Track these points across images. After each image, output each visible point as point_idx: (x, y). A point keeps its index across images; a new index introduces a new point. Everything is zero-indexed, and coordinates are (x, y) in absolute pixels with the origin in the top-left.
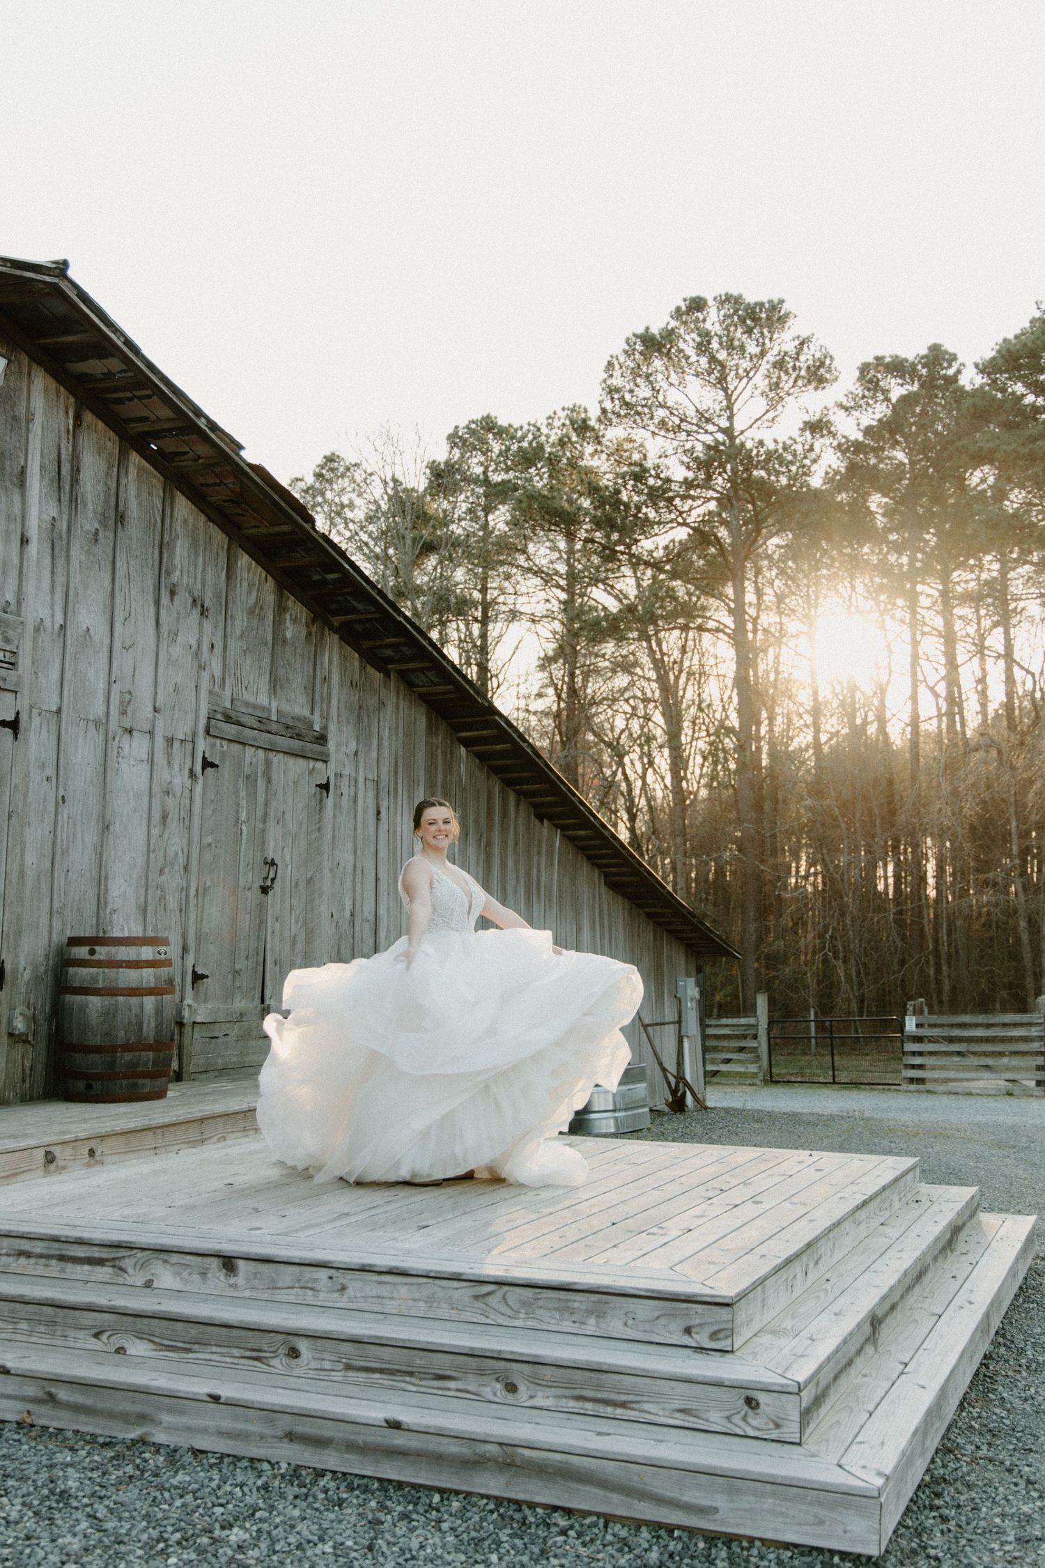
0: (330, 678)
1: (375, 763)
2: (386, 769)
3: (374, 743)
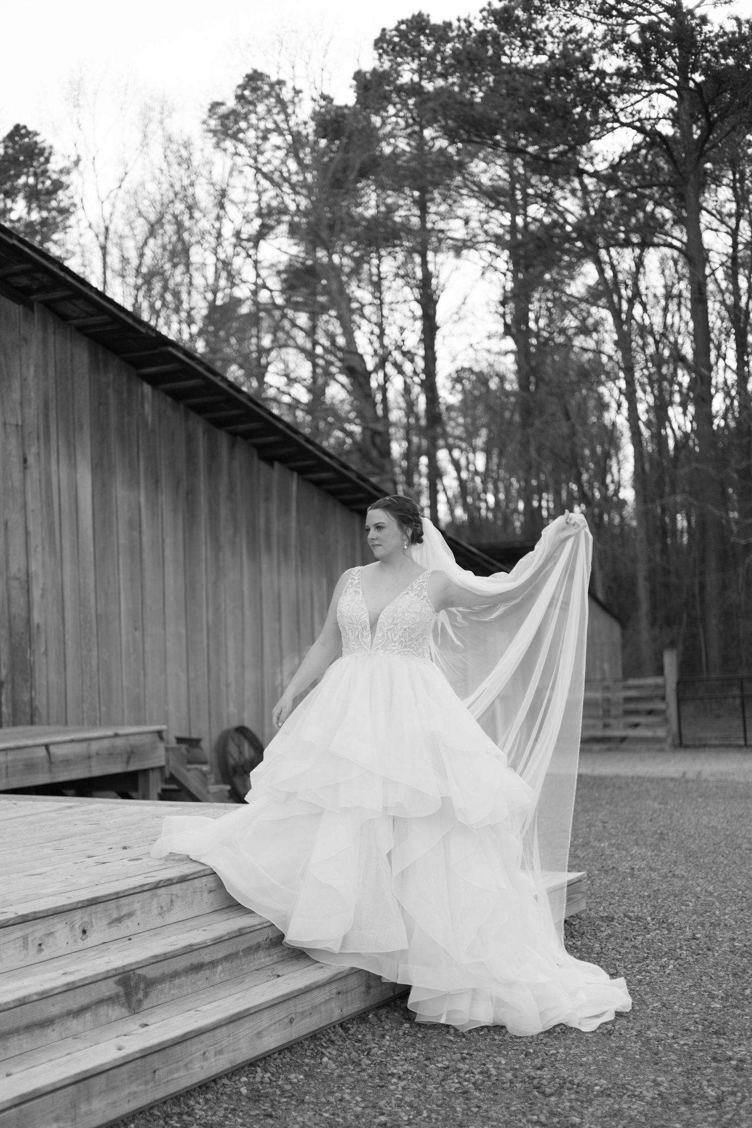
1: (18, 406)
2: (32, 412)
3: (16, 384)
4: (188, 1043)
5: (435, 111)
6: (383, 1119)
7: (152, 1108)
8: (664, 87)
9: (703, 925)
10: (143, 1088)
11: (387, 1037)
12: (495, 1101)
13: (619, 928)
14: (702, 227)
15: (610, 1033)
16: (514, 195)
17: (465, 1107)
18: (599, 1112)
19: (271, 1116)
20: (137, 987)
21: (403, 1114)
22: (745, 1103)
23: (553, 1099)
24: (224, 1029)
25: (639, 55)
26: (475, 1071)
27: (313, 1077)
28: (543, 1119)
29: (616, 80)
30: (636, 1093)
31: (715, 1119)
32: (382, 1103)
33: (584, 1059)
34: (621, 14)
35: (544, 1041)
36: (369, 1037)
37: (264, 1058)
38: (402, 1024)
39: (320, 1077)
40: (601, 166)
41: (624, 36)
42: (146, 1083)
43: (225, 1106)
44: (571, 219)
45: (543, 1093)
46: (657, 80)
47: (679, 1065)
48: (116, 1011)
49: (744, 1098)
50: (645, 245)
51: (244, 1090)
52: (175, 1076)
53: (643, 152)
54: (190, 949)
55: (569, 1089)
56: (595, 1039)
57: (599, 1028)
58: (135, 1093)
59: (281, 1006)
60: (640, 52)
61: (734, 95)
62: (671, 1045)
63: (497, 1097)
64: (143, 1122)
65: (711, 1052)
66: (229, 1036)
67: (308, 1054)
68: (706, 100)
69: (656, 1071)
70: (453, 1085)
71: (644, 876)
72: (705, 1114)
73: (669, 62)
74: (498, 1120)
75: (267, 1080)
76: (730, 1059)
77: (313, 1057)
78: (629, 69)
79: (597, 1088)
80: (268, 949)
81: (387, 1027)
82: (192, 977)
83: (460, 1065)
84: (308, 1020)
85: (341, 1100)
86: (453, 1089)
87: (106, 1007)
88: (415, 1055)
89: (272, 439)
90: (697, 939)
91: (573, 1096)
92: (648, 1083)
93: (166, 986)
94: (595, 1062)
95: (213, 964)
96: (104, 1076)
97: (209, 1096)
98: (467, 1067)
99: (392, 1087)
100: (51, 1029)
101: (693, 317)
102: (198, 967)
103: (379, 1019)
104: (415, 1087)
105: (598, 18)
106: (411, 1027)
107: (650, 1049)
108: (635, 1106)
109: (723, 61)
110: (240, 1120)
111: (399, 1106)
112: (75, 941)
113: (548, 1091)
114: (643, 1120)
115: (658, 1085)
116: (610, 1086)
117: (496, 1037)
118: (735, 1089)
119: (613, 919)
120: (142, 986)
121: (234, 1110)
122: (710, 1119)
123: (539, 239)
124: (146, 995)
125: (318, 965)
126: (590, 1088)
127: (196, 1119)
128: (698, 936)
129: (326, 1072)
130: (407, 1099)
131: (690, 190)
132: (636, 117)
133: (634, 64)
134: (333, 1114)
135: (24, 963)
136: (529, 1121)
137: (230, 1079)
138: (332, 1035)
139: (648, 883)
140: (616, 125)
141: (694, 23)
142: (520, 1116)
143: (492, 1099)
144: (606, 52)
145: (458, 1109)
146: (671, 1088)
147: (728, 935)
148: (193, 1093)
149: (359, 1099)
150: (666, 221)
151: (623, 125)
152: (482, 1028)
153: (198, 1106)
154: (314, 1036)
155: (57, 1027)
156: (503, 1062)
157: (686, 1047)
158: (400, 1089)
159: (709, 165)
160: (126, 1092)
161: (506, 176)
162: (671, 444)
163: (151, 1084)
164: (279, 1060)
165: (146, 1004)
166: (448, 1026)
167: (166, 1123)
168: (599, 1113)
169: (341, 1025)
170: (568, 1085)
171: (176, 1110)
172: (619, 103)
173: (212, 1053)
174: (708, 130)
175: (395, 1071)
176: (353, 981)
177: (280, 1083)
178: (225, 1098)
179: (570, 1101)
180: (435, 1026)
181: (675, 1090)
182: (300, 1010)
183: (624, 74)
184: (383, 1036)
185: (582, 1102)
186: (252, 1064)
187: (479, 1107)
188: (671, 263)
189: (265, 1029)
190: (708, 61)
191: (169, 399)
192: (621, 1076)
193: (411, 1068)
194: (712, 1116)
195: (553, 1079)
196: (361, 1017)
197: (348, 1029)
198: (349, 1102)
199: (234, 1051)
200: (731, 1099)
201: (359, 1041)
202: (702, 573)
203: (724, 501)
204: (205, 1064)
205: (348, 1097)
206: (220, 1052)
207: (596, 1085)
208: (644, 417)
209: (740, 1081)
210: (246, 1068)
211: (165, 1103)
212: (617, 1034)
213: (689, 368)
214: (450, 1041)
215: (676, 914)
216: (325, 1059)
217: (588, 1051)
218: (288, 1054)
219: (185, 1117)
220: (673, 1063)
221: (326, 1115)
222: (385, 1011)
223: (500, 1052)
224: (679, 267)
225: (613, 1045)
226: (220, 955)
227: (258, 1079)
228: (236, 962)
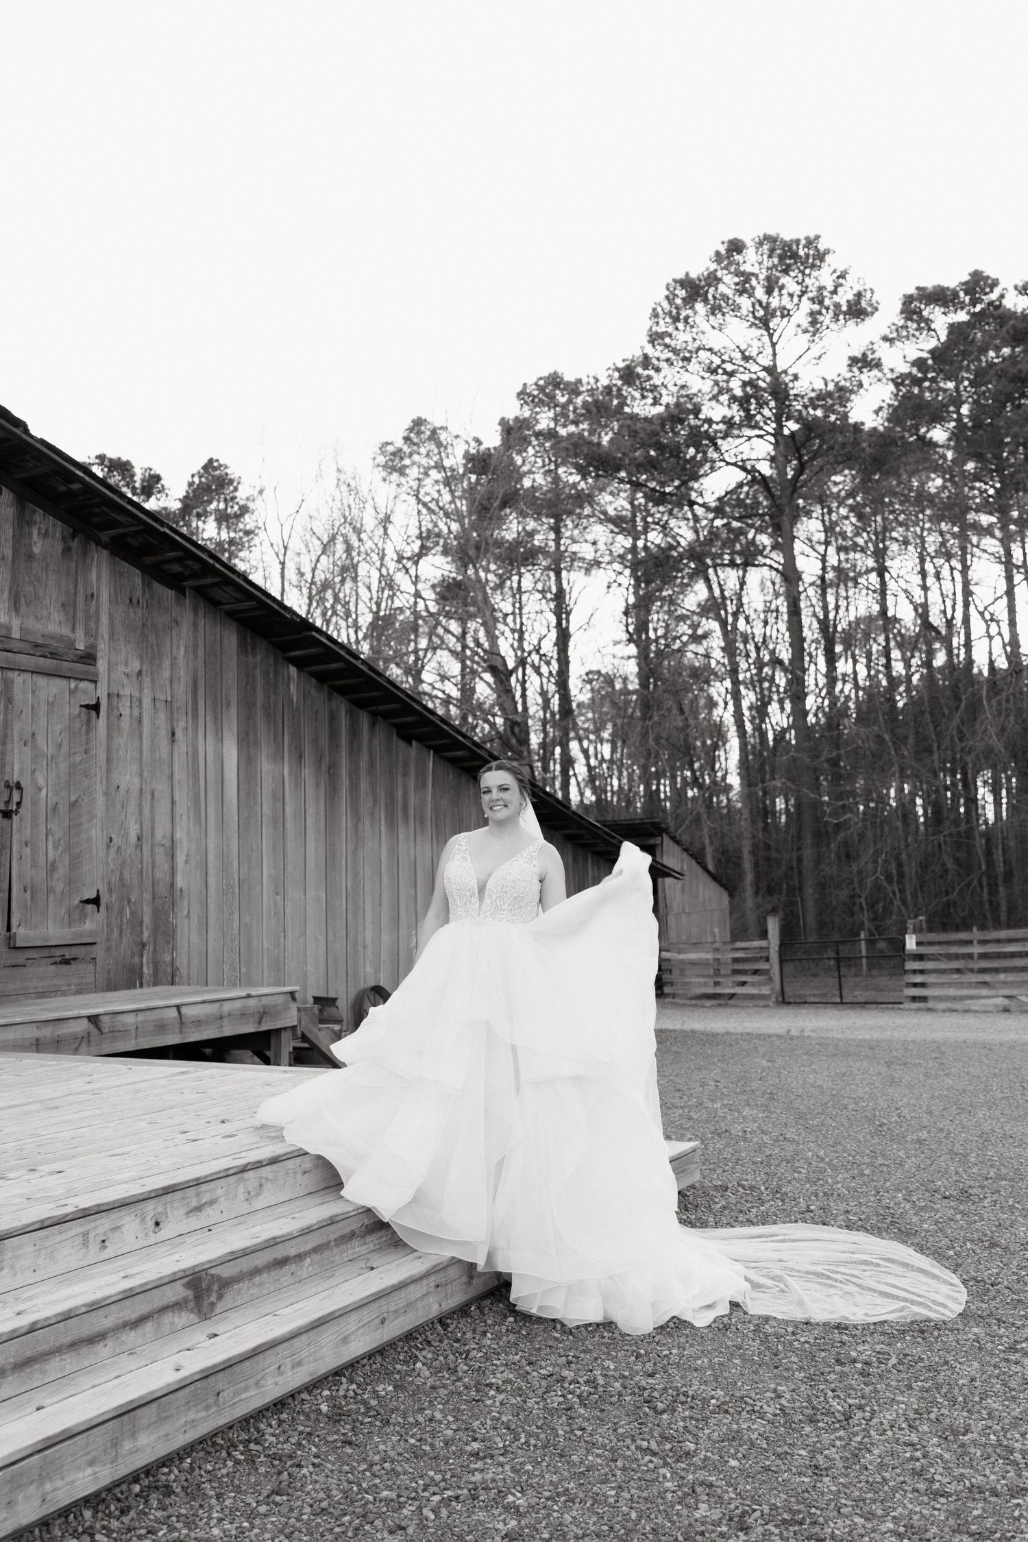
0: (98, 595)
1: (167, 683)
2: (182, 689)
3: (167, 663)
4: (261, 1356)
5: (567, 449)
6: (475, 1445)
7: (215, 1435)
8: (762, 433)
9: (817, 1196)
10: (203, 1414)
11: (489, 1335)
12: (602, 1420)
13: (733, 1199)
14: (796, 552)
15: (726, 1327)
16: (635, 521)
17: (568, 1428)
18: (716, 1434)
19: (350, 1443)
20: (209, 1289)
21: (498, 1439)
22: (875, 1421)
23: (665, 1416)
24: (304, 1337)
25: (741, 405)
26: (581, 1380)
27: (403, 1388)
28: (654, 1446)
29: (722, 427)
30: (756, 1408)
31: (843, 1443)
32: (476, 1424)
33: (699, 1362)
34: (725, 372)
35: (656, 1339)
36: (469, 1335)
37: (352, 1365)
38: (506, 1317)
39: (410, 1388)
40: (710, 499)
41: (729, 390)
42: (207, 1408)
43: (301, 1428)
44: (683, 543)
45: (655, 1409)
46: (757, 426)
47: (801, 1369)
48: (185, 1318)
49: (873, 1412)
50: (747, 564)
51: (324, 1408)
52: (243, 1396)
53: (746, 489)
54: (273, 1243)
55: (682, 1403)
56: (710, 1336)
57: (715, 1321)
58: (194, 1421)
59: (371, 1305)
60: (743, 402)
61: (823, 441)
62: (791, 1344)
63: (603, 1415)
64: (202, 1454)
65: (834, 1351)
66: (309, 1344)
67: (401, 1358)
68: (799, 444)
69: (776, 1376)
70: (555, 1400)
71: (756, 1140)
72: (832, 1437)
73: (766, 412)
74: (604, 1447)
75: (351, 1393)
76: (855, 1361)
77: (406, 1362)
78: (733, 417)
79: (713, 1401)
80: (363, 1237)
81: (489, 1322)
82: (275, 1274)
83: (565, 1373)
84: (402, 1319)
85: (430, 1420)
86: (555, 1405)
87: (171, 1314)
88: (517, 1358)
89: (409, 719)
90: (811, 1211)
91: (687, 1413)
92: (768, 1394)
93: (244, 1285)
94: (711, 1367)
95: (300, 1257)
96: (154, 1405)
97: (284, 1416)
98: (572, 1374)
99: (489, 1402)
100: (102, 1344)
101: (788, 629)
102: (282, 1262)
103: (482, 1312)
104: (514, 1401)
105: (708, 375)
106: (516, 1321)
107: (769, 1348)
108: (755, 1426)
109: (812, 412)
110: (314, 1449)
111: (495, 1428)
112: (146, 1235)
113: (660, 1406)
114: (765, 1446)
115: (779, 1396)
116: (727, 1399)
117: (606, 1334)
118: (863, 1402)
119: (727, 1188)
120: (215, 1287)
121: (310, 1434)
122: (838, 1443)
123: (657, 558)
124: (220, 1297)
125: (416, 1254)
126: (705, 1401)
127: (264, 1448)
128: (812, 1208)
129: (419, 1381)
130: (504, 1419)
131: (785, 519)
132: (739, 458)
133: (736, 413)
134: (420, 1440)
135: (83, 1263)
136: (638, 1448)
137: (310, 1393)
138: (429, 1333)
139: (760, 1147)
140: (723, 464)
141: (787, 379)
142: (628, 1441)
143: (599, 1418)
144: (714, 403)
145: (561, 1432)
146: (794, 1401)
147: (843, 1206)
148: (265, 1413)
149: (451, 1419)
150: (765, 547)
151: (728, 464)
152: (590, 1325)
153: (270, 1430)
154: (409, 1336)
155: (110, 1343)
156: (612, 1367)
157: (807, 1346)
158: (498, 1404)
159: (801, 501)
160: (182, 1421)
161: (628, 507)
162: (771, 736)
163: (213, 1410)
164: (368, 1367)
165: (220, 1307)
166: (554, 1320)
167: (229, 1454)
168: (715, 1436)
169: (440, 1321)
170: (682, 1398)
171: (244, 1436)
172: (724, 445)
173: (289, 1366)
174: (800, 470)
175: (493, 1381)
176: (453, 1272)
177: (366, 1396)
178: (302, 1418)
179: (684, 1419)
180: (540, 1320)
181: (798, 1404)
182: (393, 1309)
183: (729, 422)
184: (484, 1333)
185: (697, 1420)
186: (338, 1373)
187: (583, 1429)
188: (769, 584)
189: (353, 1333)
190: (800, 412)
191: (314, 681)
192: (739, 1384)
193: (511, 1376)
194: (840, 1438)
195: (665, 1389)
196: (462, 1311)
197: (448, 1325)
198: (440, 1422)
199: (315, 1361)
200: (859, 1414)
201: (457, 1341)
202: (799, 849)
203: (817, 786)
204: (280, 1379)
205: (438, 1416)
206: (299, 1364)
207: (712, 1397)
208: (746, 713)
209: (868, 1390)
210: (330, 1379)
211: (231, 1428)
212: (733, 1328)
213: (785, 670)
214: (556, 1339)
215: (789, 1182)
216: (419, 1365)
217: (703, 1352)
218: (379, 1359)
219: (252, 1446)
220: (795, 1366)
221: (412, 1441)
222: (487, 1302)
223: (609, 1354)
224: (777, 587)
225: (730, 1343)
226: (309, 1247)
227: (342, 1393)
228: (327, 1254)
